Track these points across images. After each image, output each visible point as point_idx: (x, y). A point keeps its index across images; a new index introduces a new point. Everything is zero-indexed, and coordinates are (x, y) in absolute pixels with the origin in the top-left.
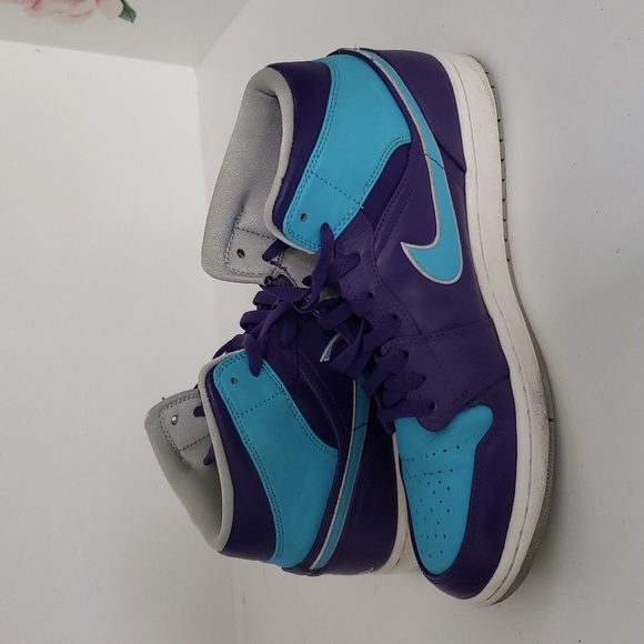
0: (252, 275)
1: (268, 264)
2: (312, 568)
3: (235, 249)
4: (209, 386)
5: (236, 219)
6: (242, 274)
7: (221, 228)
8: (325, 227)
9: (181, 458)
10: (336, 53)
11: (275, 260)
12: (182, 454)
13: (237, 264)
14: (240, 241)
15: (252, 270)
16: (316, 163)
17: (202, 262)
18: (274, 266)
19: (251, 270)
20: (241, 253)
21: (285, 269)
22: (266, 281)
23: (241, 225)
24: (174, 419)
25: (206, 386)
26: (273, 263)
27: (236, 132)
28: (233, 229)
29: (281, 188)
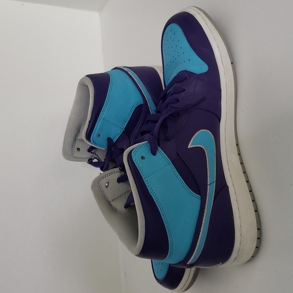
0: (83, 158)
1: (90, 153)
2: (188, 263)
3: (76, 148)
4: (130, 161)
5: (76, 136)
6: (79, 158)
7: (71, 139)
8: (109, 139)
9: (111, 205)
10: (114, 69)
11: (93, 151)
12: (112, 203)
13: (77, 154)
14: (78, 145)
16: (103, 114)
17: (63, 154)
18: (92, 154)
19: (83, 156)
20: (78, 149)
21: (97, 155)
22: (89, 161)
23: (78, 138)
24: (107, 184)
25: (128, 161)
27: (76, 101)
28: (75, 140)
29: (89, 125)
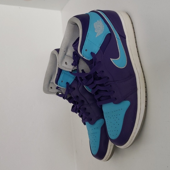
0: (54, 93)
1: (57, 90)
5: (50, 81)
6: (52, 92)
7: (47, 83)
8: (67, 83)
13: (51, 90)
14: (51, 85)
15: (54, 91)
20: (51, 88)
21: (61, 91)
22: (57, 94)
23: (51, 82)
26: (58, 89)
